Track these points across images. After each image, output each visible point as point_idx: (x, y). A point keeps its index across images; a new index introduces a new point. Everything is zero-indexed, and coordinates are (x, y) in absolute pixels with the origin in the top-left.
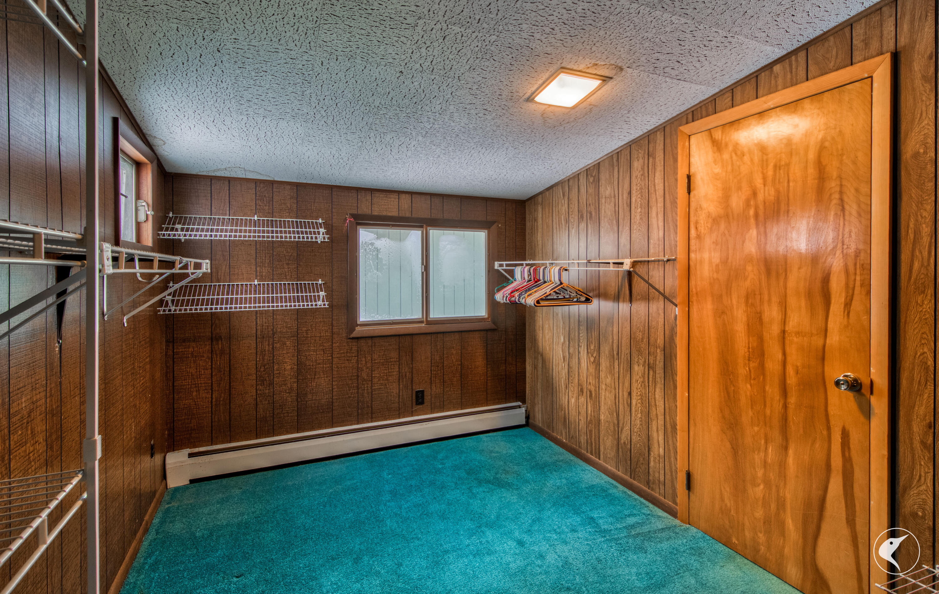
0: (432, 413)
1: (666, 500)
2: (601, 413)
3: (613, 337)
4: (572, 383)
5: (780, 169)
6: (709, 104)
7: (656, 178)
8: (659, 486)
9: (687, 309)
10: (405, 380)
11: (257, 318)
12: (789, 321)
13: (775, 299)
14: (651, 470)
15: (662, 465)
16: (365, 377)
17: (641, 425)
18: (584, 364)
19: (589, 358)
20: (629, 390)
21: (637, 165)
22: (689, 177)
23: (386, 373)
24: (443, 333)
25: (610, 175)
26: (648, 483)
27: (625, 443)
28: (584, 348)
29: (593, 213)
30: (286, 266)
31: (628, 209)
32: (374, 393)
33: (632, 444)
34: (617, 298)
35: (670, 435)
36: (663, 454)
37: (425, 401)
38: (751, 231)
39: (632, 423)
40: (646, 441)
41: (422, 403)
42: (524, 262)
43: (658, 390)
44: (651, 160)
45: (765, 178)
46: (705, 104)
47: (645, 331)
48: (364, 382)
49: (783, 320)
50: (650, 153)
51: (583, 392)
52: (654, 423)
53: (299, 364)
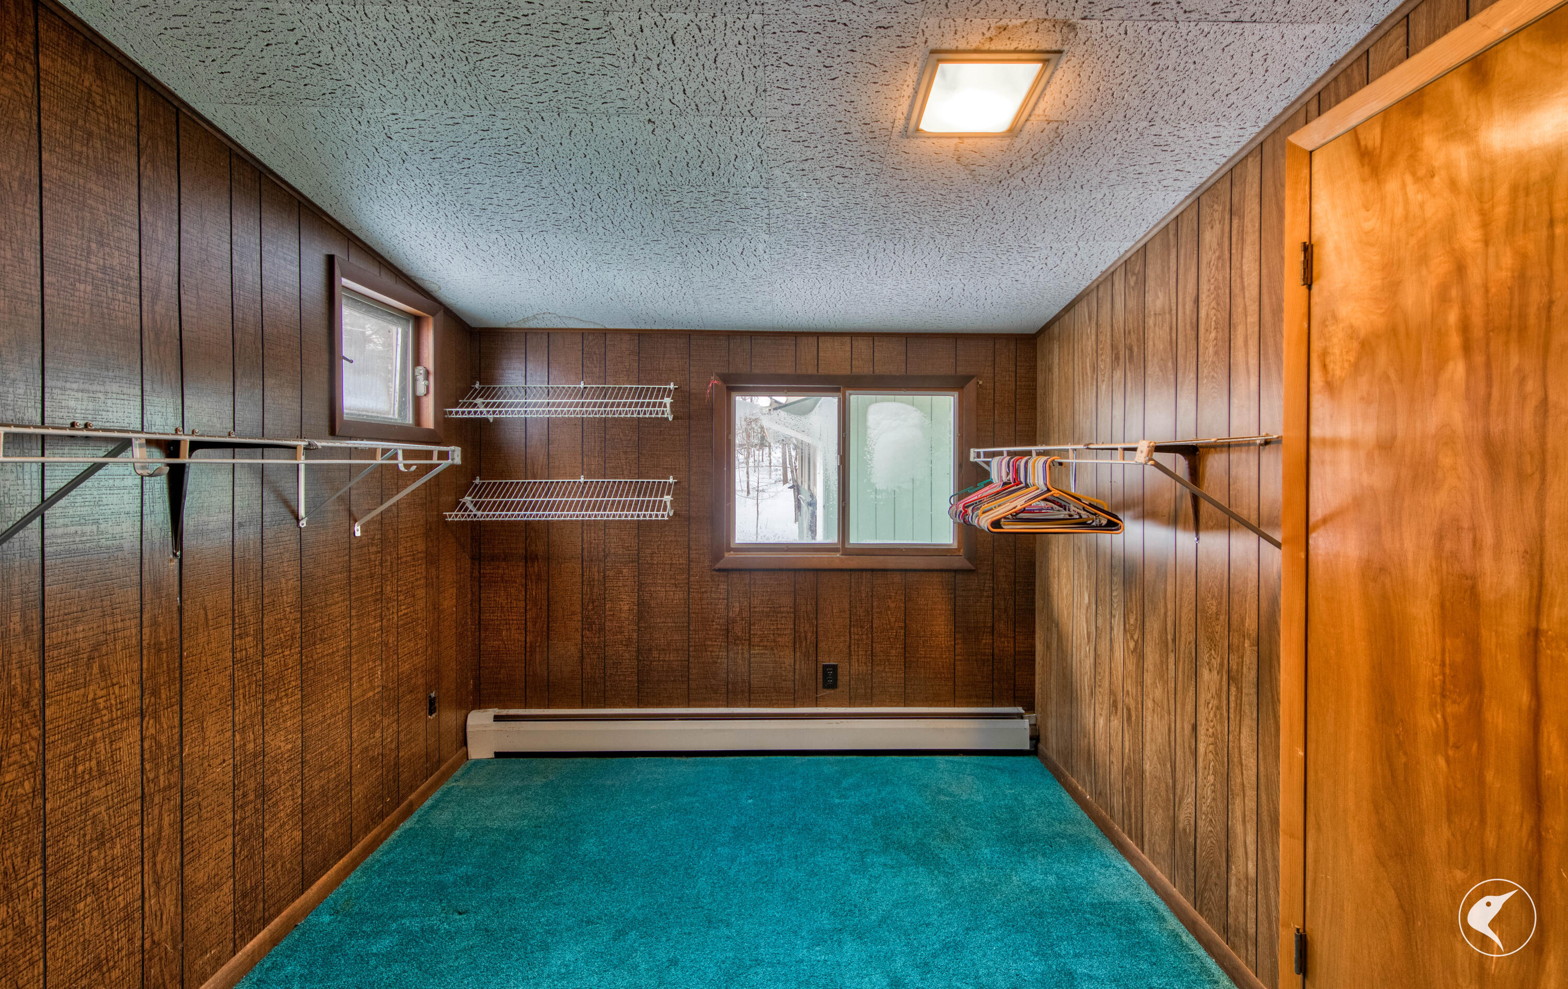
0: (850, 705)
1: (1258, 980)
2: (1145, 757)
3: (1166, 603)
4: (1100, 686)
5: (1527, 194)
6: (1355, 66)
7: (1244, 260)
8: (1247, 944)
9: (1303, 556)
10: (804, 644)
11: (583, 532)
12: (1551, 606)
13: (1512, 543)
14: (1231, 904)
15: (1251, 899)
16: (740, 634)
17: (1214, 799)
18: (1119, 653)
19: (1128, 642)
20: (1193, 721)
21: (1210, 237)
22: (1308, 249)
23: (774, 630)
24: (872, 570)
25: (1163, 267)
26: (1225, 930)
27: (1185, 830)
28: (1119, 619)
29: (1135, 349)
30: (623, 456)
31: (1194, 333)
32: (752, 660)
33: (1198, 835)
34: (1173, 520)
35: (1268, 836)
36: (1254, 875)
37: (839, 683)
38: (1451, 365)
39: (1199, 791)
40: (1223, 837)
41: (834, 686)
42: (1033, 448)
43: (1245, 732)
44: (1235, 222)
45: (1485, 224)
46: (1345, 70)
47: (1221, 597)
48: (738, 642)
49: (1534, 601)
50: (1234, 209)
51: (1116, 708)
52: (1238, 801)
53: (641, 603)
